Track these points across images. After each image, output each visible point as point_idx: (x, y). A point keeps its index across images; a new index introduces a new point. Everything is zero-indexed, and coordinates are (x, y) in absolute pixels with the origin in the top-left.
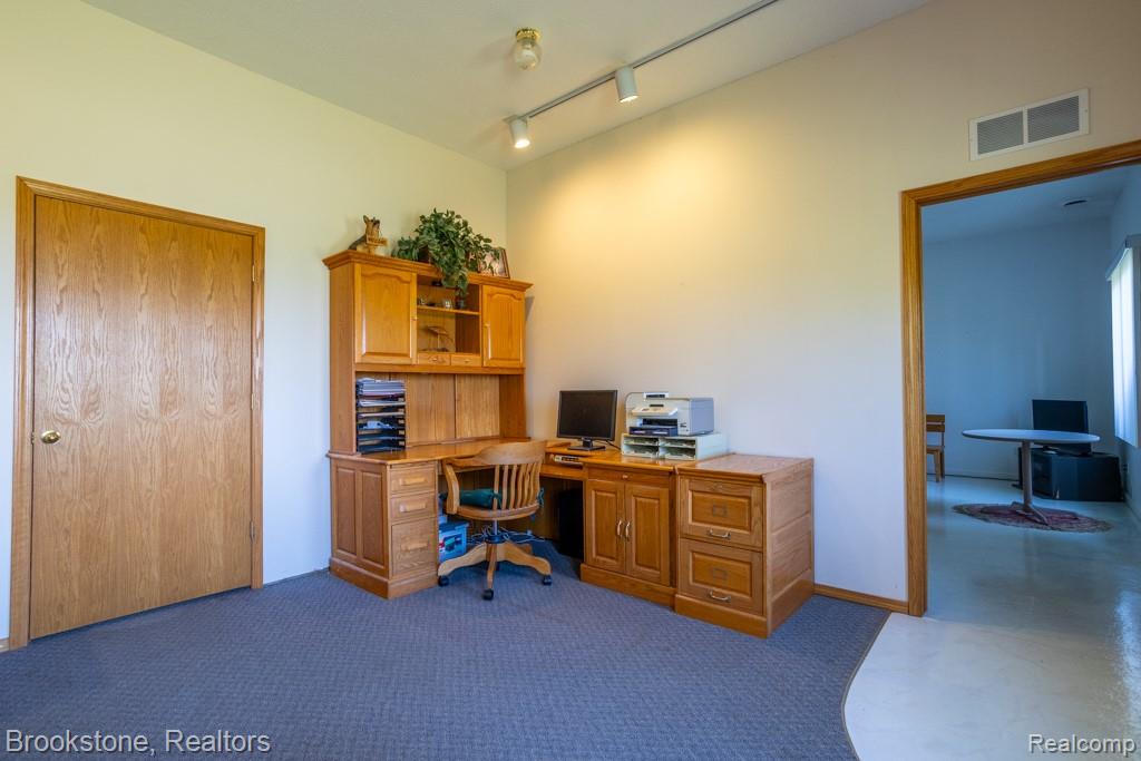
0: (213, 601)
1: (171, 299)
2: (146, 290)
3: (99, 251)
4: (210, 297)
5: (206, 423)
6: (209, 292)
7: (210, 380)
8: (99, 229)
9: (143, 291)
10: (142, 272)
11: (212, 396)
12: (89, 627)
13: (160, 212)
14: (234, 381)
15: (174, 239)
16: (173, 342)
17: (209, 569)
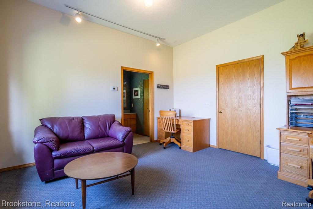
0: (249, 157)
1: (240, 81)
2: (235, 80)
3: (227, 75)
4: (249, 79)
5: (248, 111)
6: (248, 78)
7: (249, 101)
8: (227, 70)
9: (234, 81)
10: (234, 77)
11: (250, 104)
12: (226, 150)
13: (237, 62)
14: (255, 100)
15: (240, 67)
16: (241, 92)
17: (249, 148)
